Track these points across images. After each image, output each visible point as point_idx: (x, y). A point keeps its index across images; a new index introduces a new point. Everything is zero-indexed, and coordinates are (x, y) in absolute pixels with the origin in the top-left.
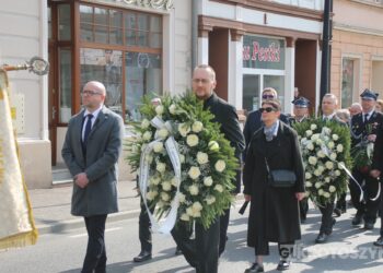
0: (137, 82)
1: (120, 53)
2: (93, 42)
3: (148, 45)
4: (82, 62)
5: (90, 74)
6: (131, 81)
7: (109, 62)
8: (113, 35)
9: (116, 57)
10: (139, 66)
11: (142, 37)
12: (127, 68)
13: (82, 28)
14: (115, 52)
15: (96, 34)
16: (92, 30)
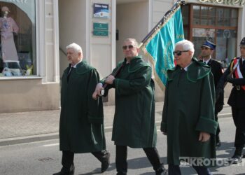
0: (222, 45)
1: (214, 30)
2: (199, 25)
3: (230, 25)
4: (193, 35)
5: (197, 42)
6: (220, 45)
7: (208, 35)
8: (210, 21)
9: (212, 32)
10: (225, 37)
11: (226, 21)
12: (217, 38)
13: (194, 17)
14: (211, 30)
15: (202, 20)
16: (199, 18)
